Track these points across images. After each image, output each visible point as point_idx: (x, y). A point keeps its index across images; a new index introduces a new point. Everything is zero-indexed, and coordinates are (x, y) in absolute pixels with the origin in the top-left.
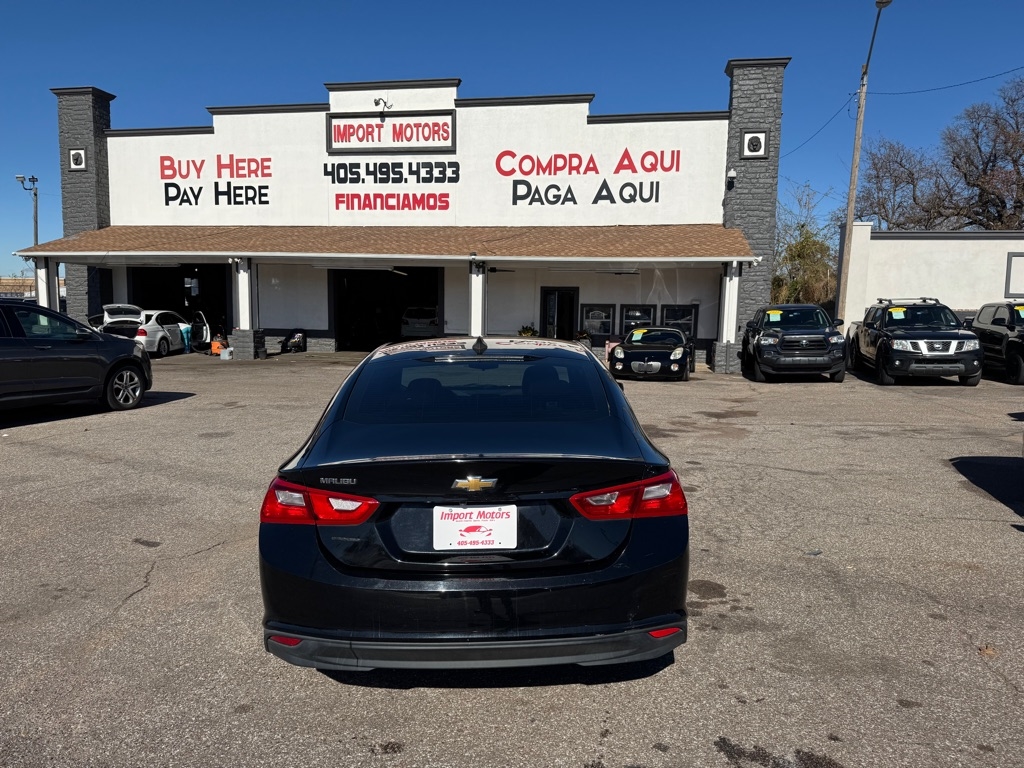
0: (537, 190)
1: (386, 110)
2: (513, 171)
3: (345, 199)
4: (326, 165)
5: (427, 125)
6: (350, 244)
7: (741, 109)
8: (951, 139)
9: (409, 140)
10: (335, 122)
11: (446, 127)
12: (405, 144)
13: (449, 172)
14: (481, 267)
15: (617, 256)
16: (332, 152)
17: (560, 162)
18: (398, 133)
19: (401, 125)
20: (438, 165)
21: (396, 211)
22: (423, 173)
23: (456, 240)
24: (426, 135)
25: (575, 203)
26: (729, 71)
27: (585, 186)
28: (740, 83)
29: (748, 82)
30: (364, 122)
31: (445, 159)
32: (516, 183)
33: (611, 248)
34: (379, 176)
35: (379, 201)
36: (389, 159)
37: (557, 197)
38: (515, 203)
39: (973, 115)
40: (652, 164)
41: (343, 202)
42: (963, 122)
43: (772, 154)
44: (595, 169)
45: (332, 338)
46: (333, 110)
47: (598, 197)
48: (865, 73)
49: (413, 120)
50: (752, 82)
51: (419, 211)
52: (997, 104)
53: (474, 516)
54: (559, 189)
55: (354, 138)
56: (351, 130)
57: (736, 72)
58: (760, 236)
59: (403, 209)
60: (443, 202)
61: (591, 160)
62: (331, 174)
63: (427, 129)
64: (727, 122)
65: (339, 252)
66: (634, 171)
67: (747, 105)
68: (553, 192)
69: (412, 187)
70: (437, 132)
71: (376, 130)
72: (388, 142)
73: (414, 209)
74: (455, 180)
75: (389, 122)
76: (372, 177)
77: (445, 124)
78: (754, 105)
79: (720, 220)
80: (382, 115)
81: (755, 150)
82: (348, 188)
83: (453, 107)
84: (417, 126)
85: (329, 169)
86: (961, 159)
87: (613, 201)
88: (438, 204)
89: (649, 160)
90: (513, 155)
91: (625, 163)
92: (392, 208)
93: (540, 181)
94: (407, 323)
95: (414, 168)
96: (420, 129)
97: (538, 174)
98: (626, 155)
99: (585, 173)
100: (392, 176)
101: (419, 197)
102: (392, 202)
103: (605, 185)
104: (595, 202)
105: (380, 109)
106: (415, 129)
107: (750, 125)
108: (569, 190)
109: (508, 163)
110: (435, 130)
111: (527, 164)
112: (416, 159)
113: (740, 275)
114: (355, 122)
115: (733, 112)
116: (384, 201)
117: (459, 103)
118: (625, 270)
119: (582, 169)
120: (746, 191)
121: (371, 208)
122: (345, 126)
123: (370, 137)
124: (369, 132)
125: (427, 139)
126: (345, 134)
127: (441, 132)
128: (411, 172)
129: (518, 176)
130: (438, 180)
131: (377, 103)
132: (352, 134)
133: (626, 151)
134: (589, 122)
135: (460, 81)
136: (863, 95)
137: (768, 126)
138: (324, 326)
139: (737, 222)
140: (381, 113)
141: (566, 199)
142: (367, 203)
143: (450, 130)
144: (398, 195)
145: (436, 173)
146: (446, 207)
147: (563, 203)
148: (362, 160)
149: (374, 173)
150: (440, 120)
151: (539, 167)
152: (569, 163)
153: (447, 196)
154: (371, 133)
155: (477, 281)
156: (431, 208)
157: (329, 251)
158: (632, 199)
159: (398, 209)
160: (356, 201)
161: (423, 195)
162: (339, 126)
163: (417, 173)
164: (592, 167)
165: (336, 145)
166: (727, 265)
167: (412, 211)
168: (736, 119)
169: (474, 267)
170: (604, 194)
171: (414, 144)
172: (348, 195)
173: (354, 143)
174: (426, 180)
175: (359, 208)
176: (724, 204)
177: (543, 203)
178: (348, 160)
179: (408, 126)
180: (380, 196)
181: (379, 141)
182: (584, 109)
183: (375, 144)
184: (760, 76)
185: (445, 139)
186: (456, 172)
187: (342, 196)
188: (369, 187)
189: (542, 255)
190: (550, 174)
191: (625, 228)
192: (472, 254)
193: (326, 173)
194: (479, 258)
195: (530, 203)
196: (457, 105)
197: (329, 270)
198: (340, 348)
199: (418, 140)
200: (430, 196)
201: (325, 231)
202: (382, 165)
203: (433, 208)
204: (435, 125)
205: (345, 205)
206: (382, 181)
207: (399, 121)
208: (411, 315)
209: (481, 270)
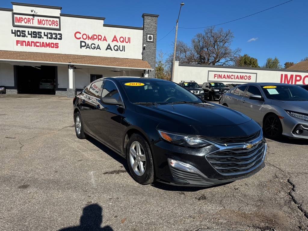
0: (88, 45)
1: (35, 14)
2: (80, 38)
3: (20, 42)
4: (12, 30)
6: (24, 57)
7: (147, 28)
8: (194, 42)
9: (44, 25)
10: (15, 16)
11: (57, 22)
12: (42, 26)
13: (58, 36)
14: (73, 67)
15: (115, 66)
16: (14, 26)
17: (95, 37)
18: (40, 22)
19: (41, 20)
20: (54, 34)
21: (39, 48)
22: (49, 36)
23: (62, 58)
24: (50, 24)
25: (100, 49)
26: (143, 16)
27: (103, 45)
28: (146, 20)
29: (148, 20)
30: (27, 17)
31: (57, 32)
32: (81, 42)
33: (113, 64)
34: (33, 35)
35: (33, 44)
36: (37, 30)
37: (95, 47)
38: (81, 48)
39: (199, 36)
40: (122, 40)
42: (196, 37)
43: (155, 41)
44: (106, 40)
45: (16, 89)
46: (14, 11)
47: (107, 49)
48: (177, 22)
49: (45, 19)
50: (149, 20)
51: (48, 48)
52: (204, 34)
54: (95, 45)
55: (23, 22)
56: (22, 19)
57: (145, 17)
58: (152, 63)
59: (42, 47)
60: (56, 46)
61: (105, 37)
62: (15, 33)
63: (50, 22)
64: (143, 31)
65: (20, 60)
66: (118, 42)
67: (148, 27)
68: (93, 46)
69: (45, 40)
70: (54, 23)
71: (31, 20)
72: (36, 24)
74: (61, 39)
75: (36, 18)
76: (30, 35)
77: (57, 21)
78: (150, 27)
79: (141, 58)
80: (33, 15)
81: (150, 40)
82: (21, 39)
83: (59, 16)
84: (47, 20)
85: (14, 31)
86: (196, 47)
87: (112, 50)
88: (55, 46)
89: (122, 39)
90: (80, 33)
91: (115, 39)
92: (38, 46)
93: (89, 42)
94: (42, 84)
95: (46, 34)
96: (48, 22)
97: (88, 40)
98: (115, 37)
99: (103, 41)
100: (38, 36)
101: (48, 43)
102: (38, 44)
103: (109, 45)
104: (106, 50)
105: (33, 13)
106: (46, 22)
107: (149, 32)
108: (98, 45)
109: (78, 35)
111: (85, 37)
112: (46, 31)
113: (148, 73)
114: (24, 17)
115: (145, 28)
116: (35, 44)
117: (61, 15)
118: (116, 70)
119: (102, 40)
120: (148, 51)
121: (30, 46)
122: (19, 18)
123: (29, 22)
124: (29, 20)
126: (20, 20)
127: (55, 23)
128: (45, 35)
129: (82, 40)
130: (54, 39)
131: (32, 11)
132: (22, 21)
133: (115, 36)
134: (104, 26)
135: (61, 8)
136: (177, 28)
137: (153, 33)
138: (13, 85)
139: (146, 59)
140: (33, 14)
141: (97, 48)
142: (28, 44)
143: (58, 23)
144: (40, 42)
145: (54, 36)
146: (58, 47)
147: (96, 49)
148: (27, 30)
149: (31, 34)
150: (55, 19)
151: (88, 38)
152: (99, 38)
153: (58, 44)
154: (30, 21)
155: (71, 71)
156: (52, 47)
157: (17, 59)
158: (117, 50)
159: (40, 47)
160: (24, 43)
161: (49, 43)
162: (17, 17)
163: (47, 36)
164: (105, 39)
165: (16, 24)
166: (145, 70)
167: (45, 48)
168: (145, 30)
169: (70, 67)
170: (109, 48)
171: (45, 26)
172: (21, 41)
173: (23, 24)
174: (50, 38)
175: (26, 46)
176: (142, 54)
177: (90, 49)
178: (21, 29)
179: (43, 20)
180: (34, 42)
181: (33, 24)
182: (102, 22)
183: (31, 25)
184: (151, 19)
185: (57, 26)
186: (61, 37)
187: (19, 41)
188: (29, 39)
189: (92, 64)
190: (92, 40)
191: (116, 58)
192: (69, 63)
193: (12, 33)
194: (71, 64)
195: (86, 48)
197: (14, 65)
198: (19, 93)
199: (47, 25)
200: (52, 43)
201: (12, 53)
202: (34, 32)
203: (53, 47)
204: (53, 21)
205: (20, 44)
206: (34, 37)
207: (40, 18)
208: (43, 82)
209: (72, 68)
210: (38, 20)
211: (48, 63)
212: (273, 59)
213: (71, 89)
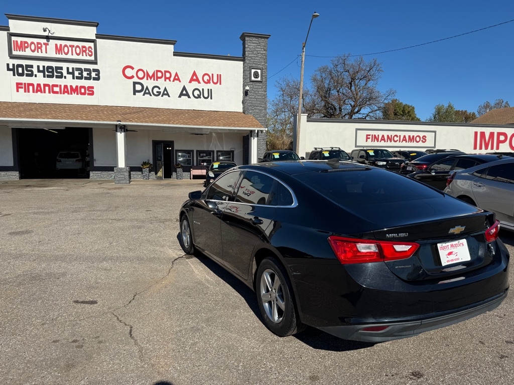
0: (147, 88)
1: (50, 35)
2: (132, 77)
3: (23, 86)
4: (8, 65)
5: (78, 46)
6: (32, 113)
7: (250, 57)
8: (315, 80)
9: (66, 54)
10: (13, 38)
11: (90, 49)
12: (63, 56)
13: (93, 75)
14: (124, 128)
15: (200, 125)
16: (12, 57)
17: (160, 74)
18: (59, 49)
19: (61, 45)
20: (86, 70)
21: (59, 95)
22: (77, 74)
23: (104, 114)
24: (78, 52)
25: (169, 96)
26: (243, 38)
27: (174, 88)
28: (249, 44)
29: (252, 44)
30: (36, 40)
31: (91, 67)
32: (135, 83)
33: (195, 121)
34: (46, 73)
35: (47, 88)
36: (54, 64)
37: (159, 93)
38: (134, 94)
39: (324, 70)
40: (207, 80)
41: (22, 88)
42: (317, 73)
43: (264, 80)
44: (179, 80)
45: (16, 171)
46: (12, 31)
47: (181, 95)
48: (304, 46)
49: (69, 43)
50: (254, 45)
51: (74, 95)
52: (331, 66)
54: (159, 89)
55: (28, 50)
56: (26, 45)
57: (247, 39)
58: (261, 119)
59: (64, 93)
60: (90, 91)
61: (176, 74)
62: (13, 70)
63: (78, 49)
64: (242, 62)
65: (28, 118)
66: (199, 82)
67: (252, 55)
68: (156, 90)
69: (69, 81)
70: (85, 51)
71: (44, 47)
72: (52, 53)
73: (71, 94)
74: (97, 79)
75: (52, 43)
76: (42, 74)
77: (90, 47)
78: (255, 56)
79: (241, 111)
80: (47, 38)
81: (256, 78)
82: (25, 80)
83: (94, 38)
84: (72, 46)
85: (11, 67)
86: (319, 89)
87: (189, 97)
88: (87, 92)
89: (206, 78)
90: (133, 68)
91: (194, 78)
92: (57, 93)
93: (149, 83)
94: (60, 161)
95: (71, 70)
96: (74, 49)
97: (147, 79)
98: (194, 74)
99: (173, 81)
100: (55, 74)
101: (74, 87)
102: (56, 89)
103: (184, 88)
104: (180, 96)
105: (46, 34)
106: (70, 48)
107: (254, 65)
108: (165, 89)
109: (129, 72)
110: (84, 50)
111: (141, 74)
112: (71, 66)
113: (258, 137)
114: (29, 40)
115: (246, 58)
116: (51, 89)
117: (98, 36)
118: (203, 132)
119: (172, 79)
120: (253, 97)
121: (41, 92)
122: (21, 42)
123: (40, 50)
124: (38, 47)
126: (22, 46)
127: (87, 51)
128: (68, 73)
129: (136, 80)
130: (86, 78)
131: (45, 30)
132: (27, 47)
133: (194, 72)
134: (174, 55)
135: (98, 24)
137: (261, 66)
138: (11, 164)
139: (250, 112)
140: (47, 36)
141: (164, 94)
142: (39, 89)
143: (93, 51)
144: (60, 86)
145: (85, 74)
146: (92, 94)
147: (162, 96)
148: (35, 64)
149: (43, 72)
150: (87, 45)
151: (147, 76)
152: (165, 75)
153: (93, 87)
154: (41, 48)
155: (121, 137)
156: (82, 94)
157: (19, 117)
158: (199, 97)
159: (61, 93)
160: (31, 88)
161: (77, 87)
162: (17, 41)
163: (73, 73)
164: (177, 78)
165: (15, 53)
166: (251, 131)
168: (247, 61)
169: (118, 129)
170: (184, 93)
171: (69, 56)
172: (25, 84)
173: (28, 52)
174: (78, 78)
175: (33, 92)
176: (243, 103)
177: (151, 95)
178: (24, 62)
179: (66, 46)
180: (48, 85)
181: (46, 53)
182: (171, 48)
183: (44, 55)
184: (257, 42)
185: (90, 56)
186: (98, 75)
187: (21, 84)
188: (40, 79)
189: (160, 123)
190: (154, 80)
191: (197, 111)
192: (118, 121)
193: (9, 69)
194: (122, 123)
195: (144, 95)
196: (97, 38)
197: (12, 128)
198: (21, 177)
199: (72, 55)
200: (81, 87)
201: (10, 105)
202: (49, 67)
203: (84, 94)
204: (83, 47)
205: (23, 90)
206: (48, 76)
207: (59, 42)
208: (61, 156)
209: (123, 130)
210: (56, 45)
211: (78, 123)
212: (446, 105)
213: (122, 169)
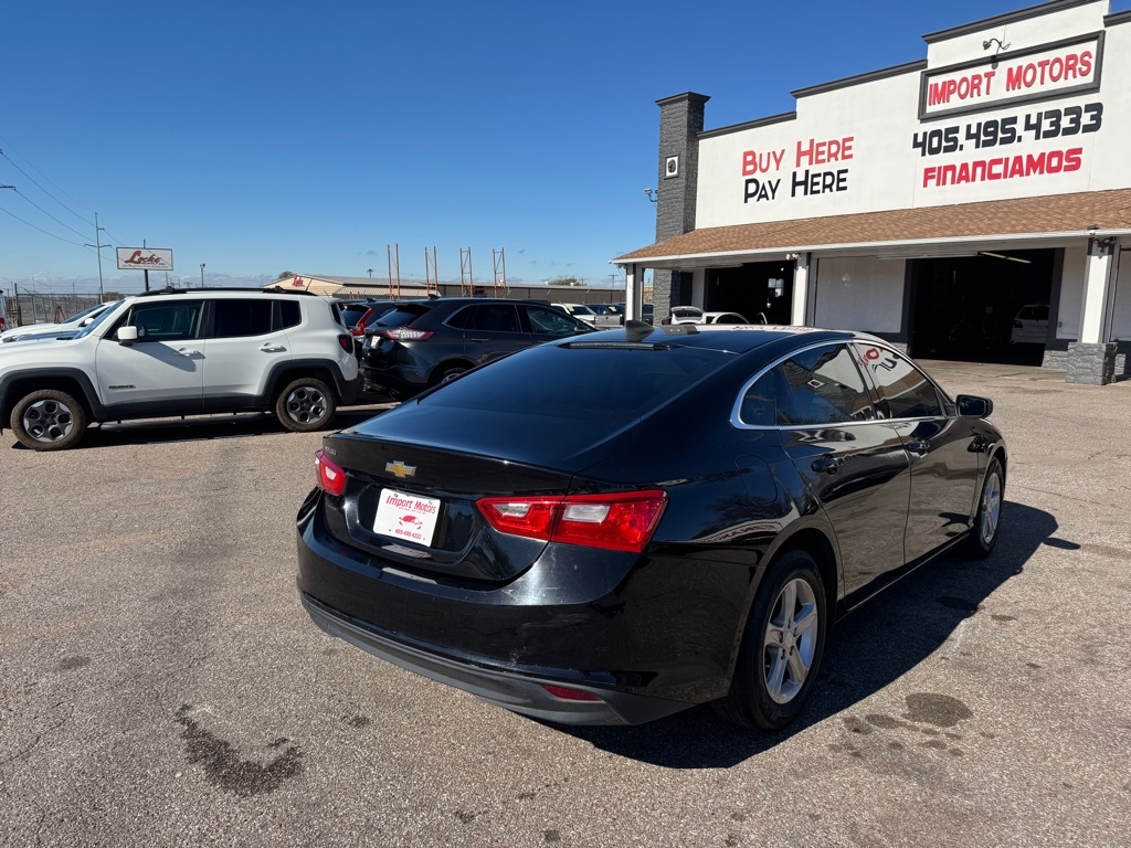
1: (1001, 51)
3: (936, 174)
4: (916, 136)
5: (1058, 60)
9: (1028, 85)
10: (932, 81)
11: (1086, 58)
12: (1023, 91)
13: (1086, 119)
16: (925, 118)
18: (1014, 80)
19: (1020, 68)
20: (1070, 111)
21: (1001, 181)
22: (1046, 125)
24: (1055, 74)
30: (969, 73)
31: (1091, 99)
34: (983, 138)
35: (979, 170)
36: (998, 115)
41: (933, 177)
45: (904, 342)
46: (931, 66)
49: (1035, 59)
51: (1035, 176)
53: (413, 505)
55: (954, 97)
56: (952, 87)
59: (1012, 176)
60: (1073, 160)
62: (922, 145)
63: (1057, 66)
69: (1029, 146)
70: (1073, 67)
71: (985, 80)
72: (999, 91)
73: (1028, 174)
74: (1094, 127)
75: (1003, 66)
76: (974, 141)
77: (1087, 54)
80: (994, 60)
82: (942, 159)
83: (1101, 27)
84: (1043, 64)
88: (1065, 164)
92: (997, 176)
94: (1020, 326)
95: (1033, 121)
96: (1047, 68)
100: (1000, 135)
101: (1036, 158)
102: (998, 169)
105: (991, 52)
106: (1039, 70)
110: (1069, 66)
112: (1036, 109)
114: (957, 76)
116: (987, 170)
117: (1110, 21)
121: (967, 181)
122: (944, 84)
123: (976, 91)
124: (974, 86)
125: (1055, 79)
126: (943, 94)
127: (1079, 66)
128: (1028, 127)
130: (1067, 132)
132: (953, 92)
138: (897, 328)
140: (993, 57)
142: (964, 174)
143: (1093, 61)
144: (1007, 159)
145: (1065, 122)
146: (1076, 166)
148: (963, 122)
149: (977, 136)
150: (1080, 49)
153: (1079, 151)
154: (977, 87)
155: (1098, 266)
156: (1052, 170)
159: (1005, 177)
160: (949, 174)
161: (1042, 155)
162: (936, 85)
163: (1037, 127)
165: (930, 109)
167: (1025, 178)
171: (1037, 88)
172: (940, 168)
173: (955, 102)
174: (1048, 134)
175: (953, 182)
178: (942, 125)
179: (1031, 66)
180: (982, 164)
181: (988, 93)
183: (984, 99)
185: (1084, 74)
186: (1097, 119)
187: (933, 170)
188: (969, 153)
192: (1089, 229)
193: (916, 145)
194: (1098, 232)
196: (1107, 24)
197: (907, 260)
198: (916, 354)
199: (1043, 83)
200: (1053, 155)
202: (989, 124)
203: (1057, 170)
204: (1070, 57)
205: (935, 181)
206: (986, 144)
207: (1014, 64)
208: (1027, 315)
209: (1107, 249)
213: (1089, 346)
